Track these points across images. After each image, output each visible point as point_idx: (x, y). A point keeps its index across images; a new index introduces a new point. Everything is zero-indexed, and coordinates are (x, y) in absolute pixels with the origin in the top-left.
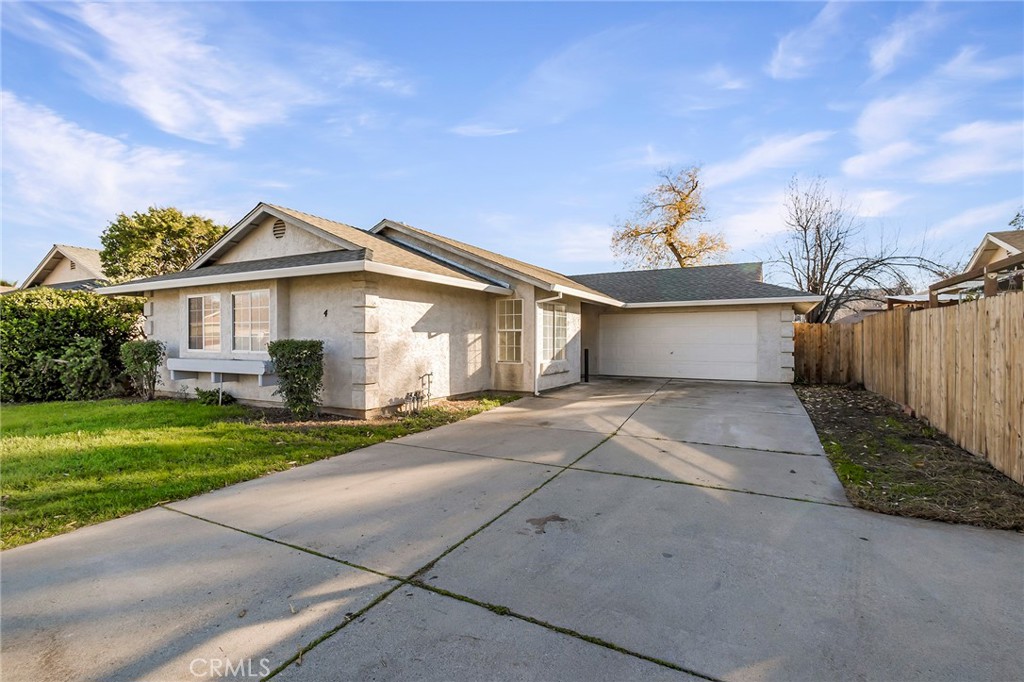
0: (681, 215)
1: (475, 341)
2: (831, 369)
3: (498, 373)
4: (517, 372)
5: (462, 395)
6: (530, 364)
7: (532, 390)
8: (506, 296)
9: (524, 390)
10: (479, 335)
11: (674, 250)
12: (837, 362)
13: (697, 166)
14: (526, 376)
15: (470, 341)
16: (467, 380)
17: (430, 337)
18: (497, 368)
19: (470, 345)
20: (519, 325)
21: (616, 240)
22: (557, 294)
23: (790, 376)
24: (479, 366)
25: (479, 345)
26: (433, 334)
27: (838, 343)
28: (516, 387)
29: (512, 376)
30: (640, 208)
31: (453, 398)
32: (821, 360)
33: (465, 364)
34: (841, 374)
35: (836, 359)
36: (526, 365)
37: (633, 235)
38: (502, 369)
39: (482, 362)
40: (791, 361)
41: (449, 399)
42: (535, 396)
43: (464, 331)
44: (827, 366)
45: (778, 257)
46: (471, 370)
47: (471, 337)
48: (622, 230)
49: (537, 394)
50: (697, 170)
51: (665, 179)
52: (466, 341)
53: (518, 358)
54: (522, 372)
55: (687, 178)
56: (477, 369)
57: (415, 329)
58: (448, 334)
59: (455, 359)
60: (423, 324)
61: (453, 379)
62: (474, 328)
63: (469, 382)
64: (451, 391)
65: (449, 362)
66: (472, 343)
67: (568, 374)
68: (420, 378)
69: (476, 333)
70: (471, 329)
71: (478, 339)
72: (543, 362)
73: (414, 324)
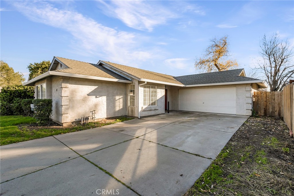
0: (219, 54)
1: (119, 99)
2: (271, 110)
3: (128, 110)
4: (133, 110)
5: (113, 117)
6: (137, 107)
7: (138, 116)
8: (131, 83)
9: (135, 116)
10: (122, 97)
11: (217, 66)
12: (274, 108)
13: (226, 37)
14: (136, 111)
15: (117, 99)
16: (115, 112)
17: (96, 97)
18: (128, 108)
19: (117, 100)
20: (134, 94)
21: (197, 64)
22: (144, 82)
23: (250, 113)
24: (121, 107)
25: (121, 100)
26: (98, 96)
27: (274, 99)
28: (133, 115)
29: (132, 111)
30: (205, 53)
31: (107, 119)
32: (266, 106)
33: (114, 107)
34: (276, 112)
35: (273, 106)
36: (136, 107)
37: (202, 62)
38: (130, 109)
39: (123, 106)
40: (250, 107)
41: (106, 119)
42: (138, 118)
43: (114, 95)
44: (269, 109)
45: (259, 67)
46: (117, 109)
47: (117, 98)
48: (199, 61)
49: (139, 117)
50: (226, 38)
51: (214, 43)
52: (115, 99)
53: (134, 106)
54: (135, 110)
55: (222, 42)
56: (120, 108)
57: (88, 95)
58: (106, 97)
59: (109, 105)
60: (92, 93)
61: (108, 112)
62: (119, 94)
63: (116, 113)
64: (107, 116)
65: (106, 106)
66: (118, 100)
67: (158, 111)
68: (91, 112)
69: (120, 96)
70: (117, 95)
71: (121, 98)
72: (144, 106)
73: (88, 93)
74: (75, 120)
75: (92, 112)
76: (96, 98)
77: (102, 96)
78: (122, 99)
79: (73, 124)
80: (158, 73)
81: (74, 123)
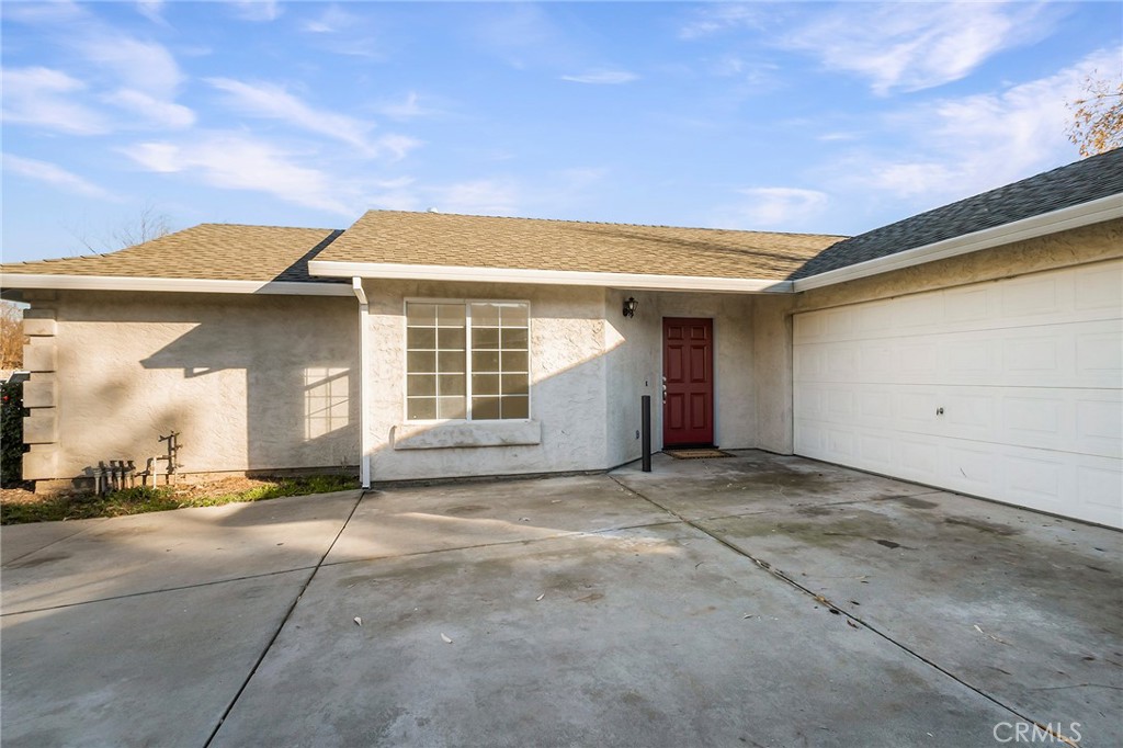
1: (328, 380)
10: (341, 370)
15: (312, 380)
16: (301, 446)
17: (188, 375)
19: (310, 387)
24: (341, 424)
25: (339, 388)
26: (196, 370)
31: (254, 475)
33: (296, 417)
41: (245, 475)
42: (362, 491)
43: (293, 363)
46: (315, 429)
47: (313, 374)
49: (366, 485)
56: (333, 429)
57: (148, 364)
58: (245, 370)
59: (265, 410)
60: (168, 355)
61: (257, 444)
62: (326, 358)
63: (307, 450)
64: (250, 464)
65: (245, 414)
66: (318, 384)
67: (535, 451)
68: (163, 439)
69: (332, 366)
70: (315, 359)
71: (339, 376)
72: (412, 422)
73: (146, 356)
74: (84, 473)
75: (169, 439)
76: (186, 377)
77: (221, 367)
78: (346, 378)
79: (78, 486)
80: (721, 232)
81: (84, 484)
